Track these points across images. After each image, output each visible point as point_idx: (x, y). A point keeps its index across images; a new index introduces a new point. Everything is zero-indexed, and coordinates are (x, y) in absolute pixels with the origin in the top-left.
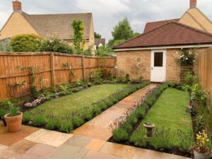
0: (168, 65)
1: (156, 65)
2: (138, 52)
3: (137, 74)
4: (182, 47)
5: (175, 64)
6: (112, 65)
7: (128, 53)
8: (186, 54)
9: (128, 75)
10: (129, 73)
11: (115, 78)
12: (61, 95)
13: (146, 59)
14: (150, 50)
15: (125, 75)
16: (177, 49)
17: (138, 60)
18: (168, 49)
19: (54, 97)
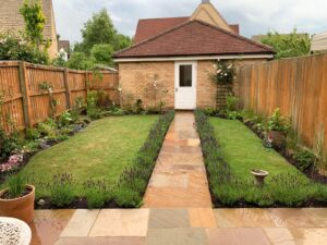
0: (200, 84)
1: (182, 84)
2: (155, 65)
3: (155, 98)
4: (219, 58)
5: (209, 83)
6: (111, 85)
7: (139, 66)
8: (224, 69)
9: (139, 101)
10: (141, 97)
11: (118, 106)
12: (51, 142)
13: (167, 76)
14: (173, 62)
15: (135, 102)
16: (212, 60)
17: (156, 76)
18: (199, 61)
19: (40, 148)
